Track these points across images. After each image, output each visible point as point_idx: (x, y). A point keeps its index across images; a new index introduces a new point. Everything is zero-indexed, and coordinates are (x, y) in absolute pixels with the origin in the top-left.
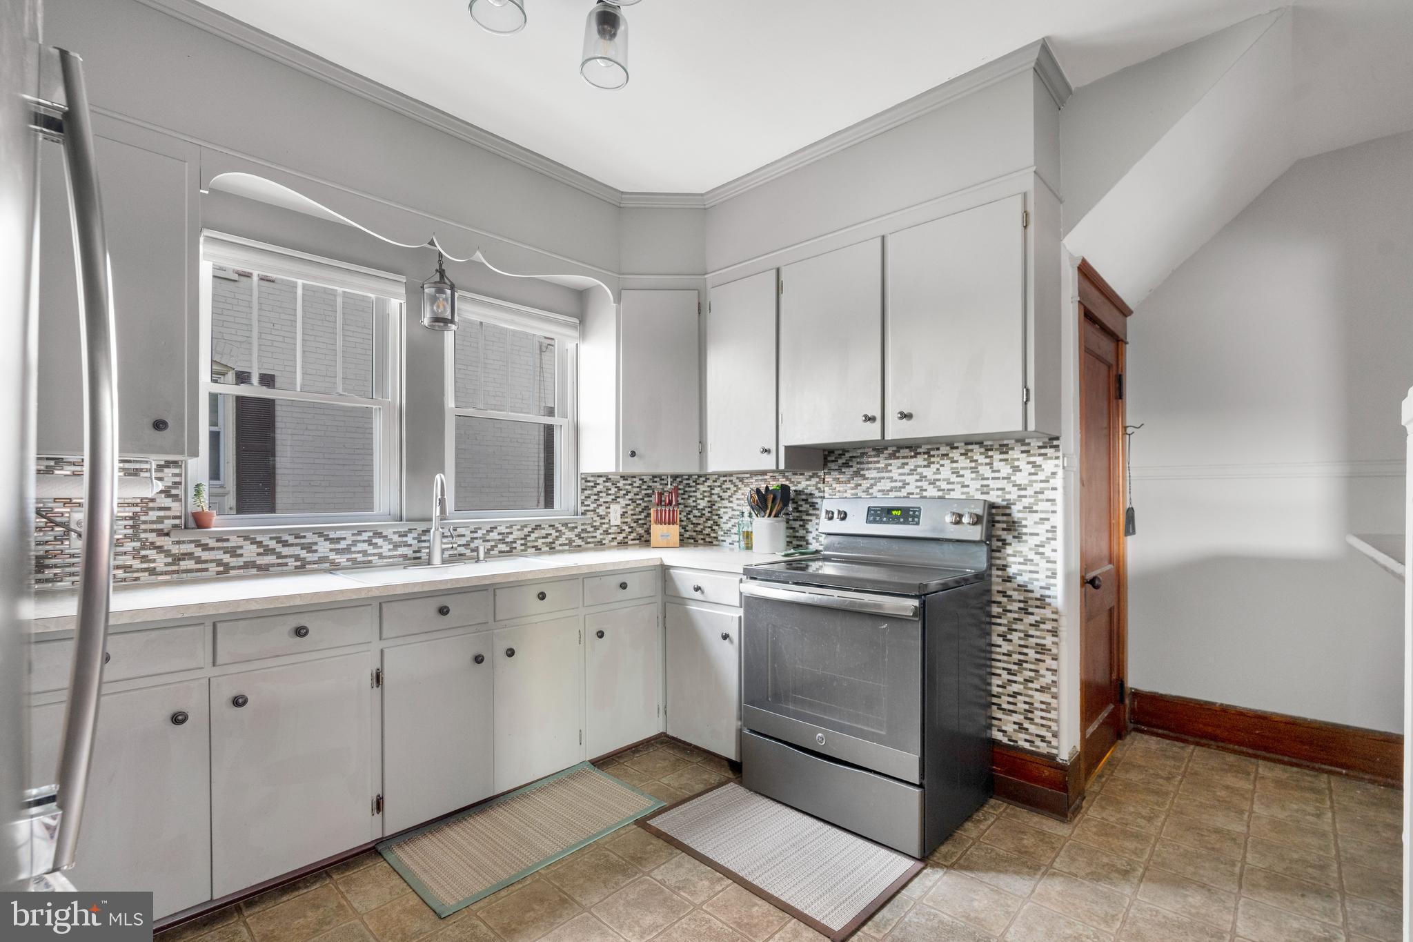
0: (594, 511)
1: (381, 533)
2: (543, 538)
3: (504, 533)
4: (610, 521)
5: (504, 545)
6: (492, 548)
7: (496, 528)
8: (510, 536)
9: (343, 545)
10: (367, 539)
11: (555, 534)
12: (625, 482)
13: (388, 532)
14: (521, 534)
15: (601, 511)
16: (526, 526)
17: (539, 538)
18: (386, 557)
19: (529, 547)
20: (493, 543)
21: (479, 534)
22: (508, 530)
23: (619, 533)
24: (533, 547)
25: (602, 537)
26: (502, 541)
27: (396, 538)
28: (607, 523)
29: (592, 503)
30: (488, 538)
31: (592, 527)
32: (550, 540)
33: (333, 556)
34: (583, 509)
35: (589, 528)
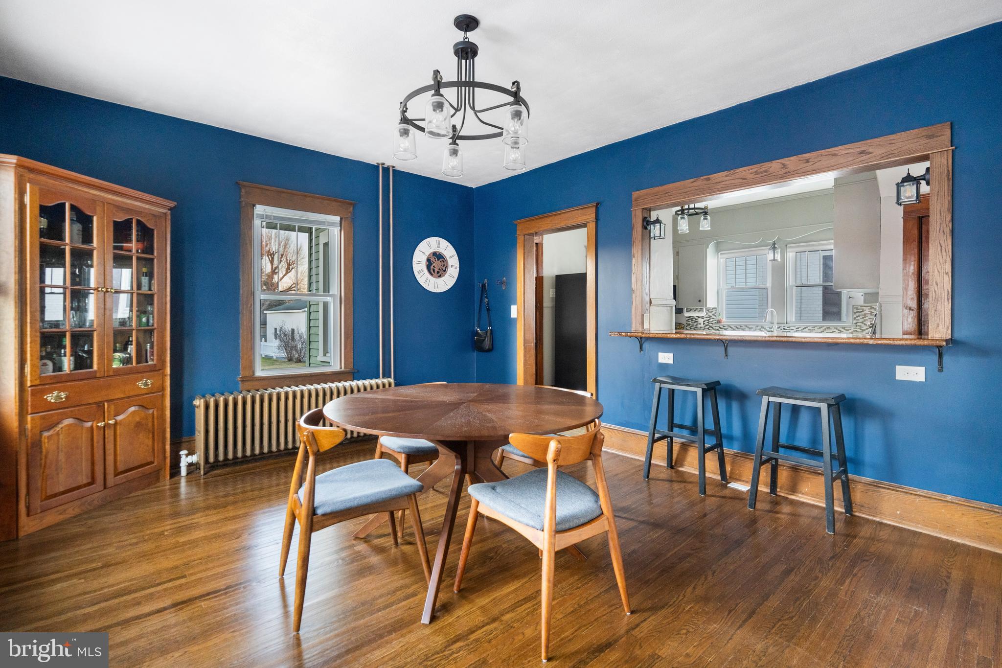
34: (855, 321)
35: (859, 330)
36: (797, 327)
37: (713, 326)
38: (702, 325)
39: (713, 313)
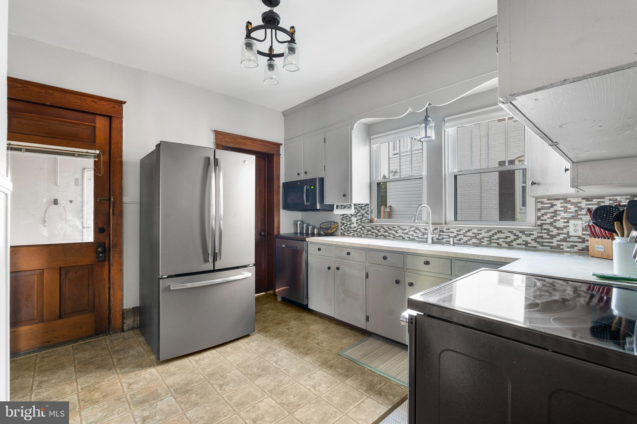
0: (551, 224)
1: (418, 228)
2: (503, 238)
3: (476, 233)
4: (568, 232)
5: (476, 240)
6: (469, 240)
7: (471, 230)
8: (480, 235)
9: (406, 231)
10: (413, 230)
11: (512, 237)
12: (588, 203)
13: (421, 228)
14: (488, 235)
15: (560, 224)
16: (491, 231)
17: (501, 238)
18: (420, 238)
19: (493, 243)
20: (469, 238)
21: (462, 232)
22: (479, 232)
23: (580, 242)
24: (496, 243)
25: (559, 243)
26: (475, 237)
27: (423, 231)
28: (564, 234)
29: (548, 218)
30: (466, 235)
31: (548, 235)
32: (509, 240)
33: (403, 235)
34: (539, 222)
35: (545, 236)
36: (458, 229)
37: (366, 225)
38: (355, 225)
39: (365, 211)
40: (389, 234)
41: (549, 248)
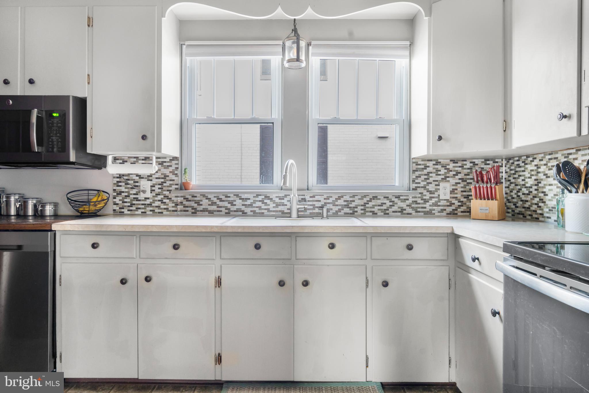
0: (424, 187)
1: (269, 197)
2: (379, 206)
3: (348, 201)
4: (439, 195)
5: (348, 209)
6: (340, 210)
7: (343, 197)
8: (353, 203)
9: (248, 202)
10: (261, 200)
11: (388, 203)
12: (454, 165)
13: (273, 196)
14: (362, 202)
15: (431, 187)
16: (365, 196)
17: (376, 205)
18: (271, 211)
19: (368, 212)
20: (340, 207)
21: (330, 200)
22: (351, 199)
23: (448, 206)
24: (371, 212)
25: (431, 208)
26: (347, 206)
27: (277, 200)
28: (436, 197)
29: (422, 181)
30: (337, 203)
31: (422, 200)
32: (384, 207)
33: (243, 208)
34: (414, 186)
35: (419, 201)
36: (325, 196)
37: (172, 195)
38: (148, 194)
39: (171, 169)
40: (218, 207)
41: (423, 214)
